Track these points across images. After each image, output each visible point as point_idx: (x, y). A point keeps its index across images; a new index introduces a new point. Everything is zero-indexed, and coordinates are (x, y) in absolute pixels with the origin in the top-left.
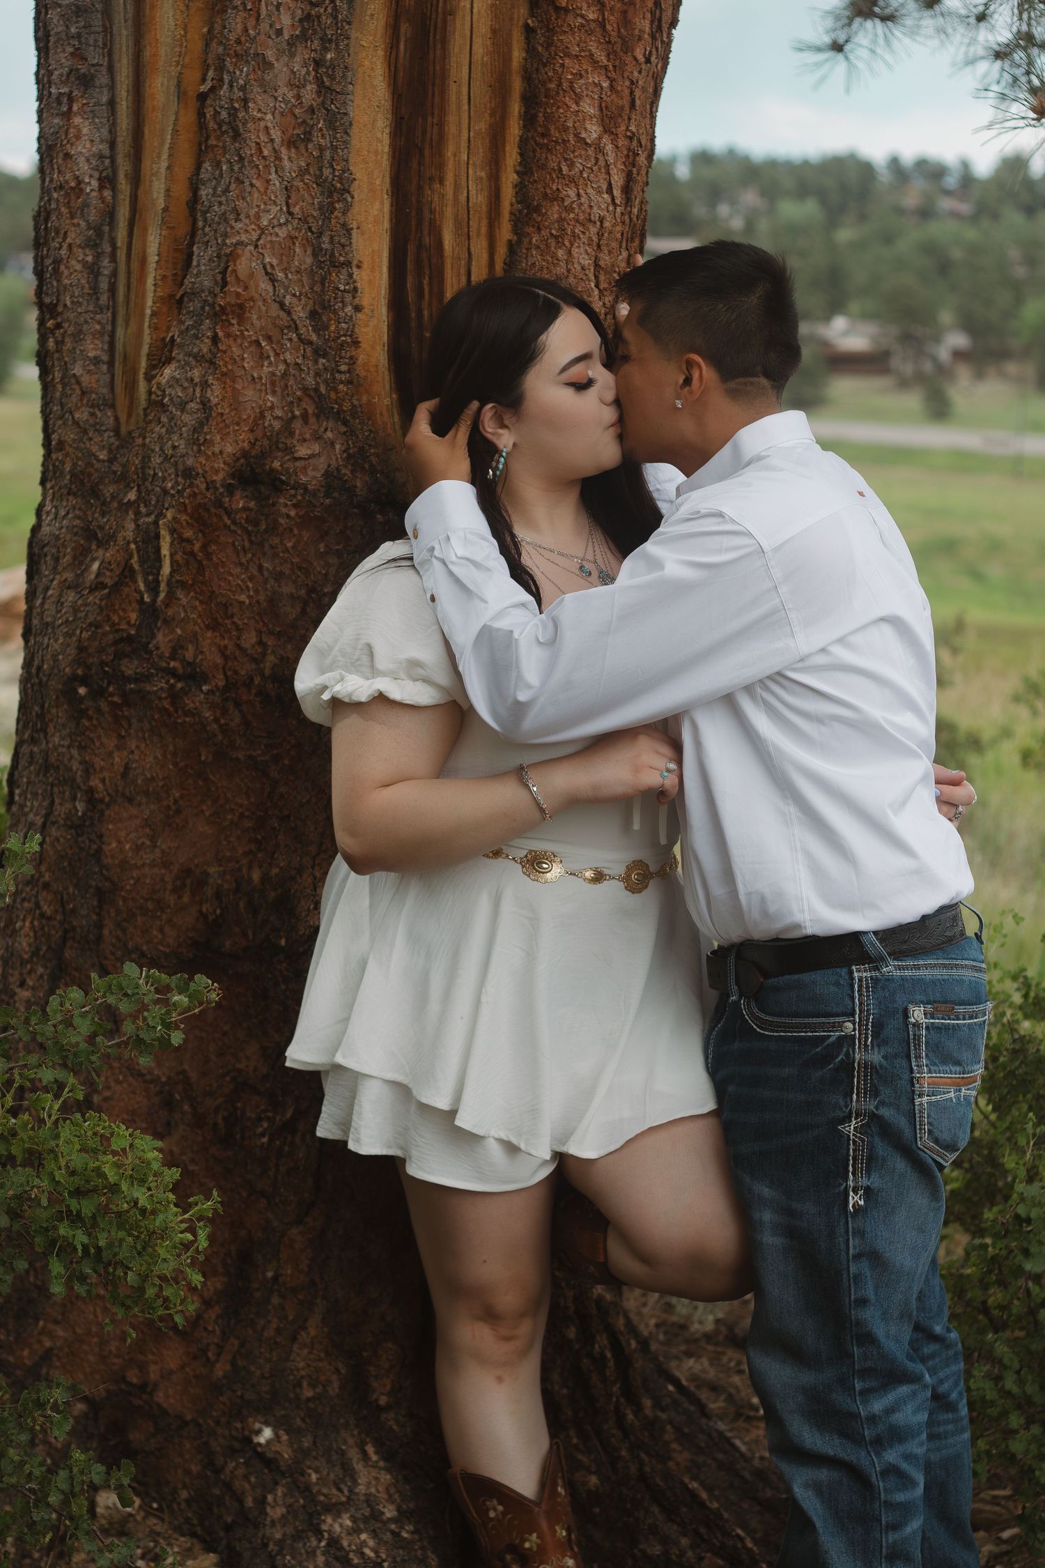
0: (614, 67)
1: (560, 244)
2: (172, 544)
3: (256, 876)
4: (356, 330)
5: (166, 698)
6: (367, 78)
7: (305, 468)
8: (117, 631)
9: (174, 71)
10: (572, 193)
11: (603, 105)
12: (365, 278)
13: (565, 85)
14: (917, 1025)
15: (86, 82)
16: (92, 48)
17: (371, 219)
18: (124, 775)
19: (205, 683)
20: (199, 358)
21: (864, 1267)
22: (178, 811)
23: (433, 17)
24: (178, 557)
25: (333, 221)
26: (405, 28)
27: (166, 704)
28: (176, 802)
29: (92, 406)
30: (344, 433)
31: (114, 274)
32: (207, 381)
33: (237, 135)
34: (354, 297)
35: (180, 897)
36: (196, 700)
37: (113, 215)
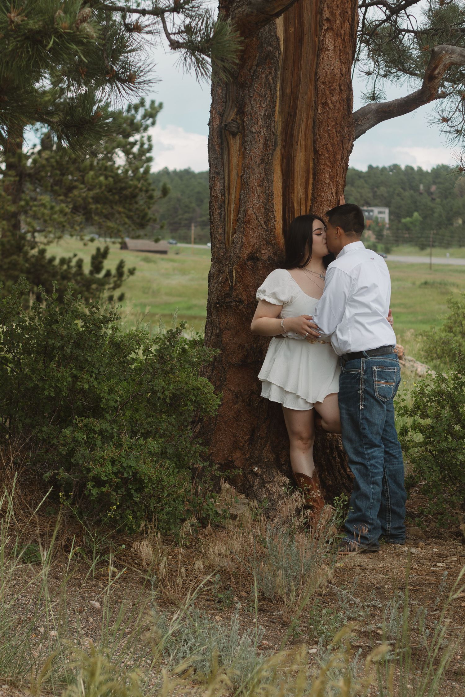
1: (321, 206)
2: (236, 273)
3: (255, 346)
4: (275, 226)
5: (235, 307)
6: (276, 171)
7: (264, 256)
8: (225, 292)
9: (236, 171)
10: (323, 194)
11: (330, 175)
12: (277, 214)
13: (322, 171)
14: (375, 370)
15: (218, 174)
16: (219, 166)
17: (278, 201)
18: (227, 324)
19: (243, 303)
20: (241, 232)
21: (364, 421)
23: (291, 157)
24: (237, 276)
25: (269, 202)
29: (221, 243)
30: (272, 248)
31: (225, 215)
32: (243, 237)
33: (248, 185)
34: (275, 219)
35: (239, 351)
36: (242, 307)
37: (224, 202)
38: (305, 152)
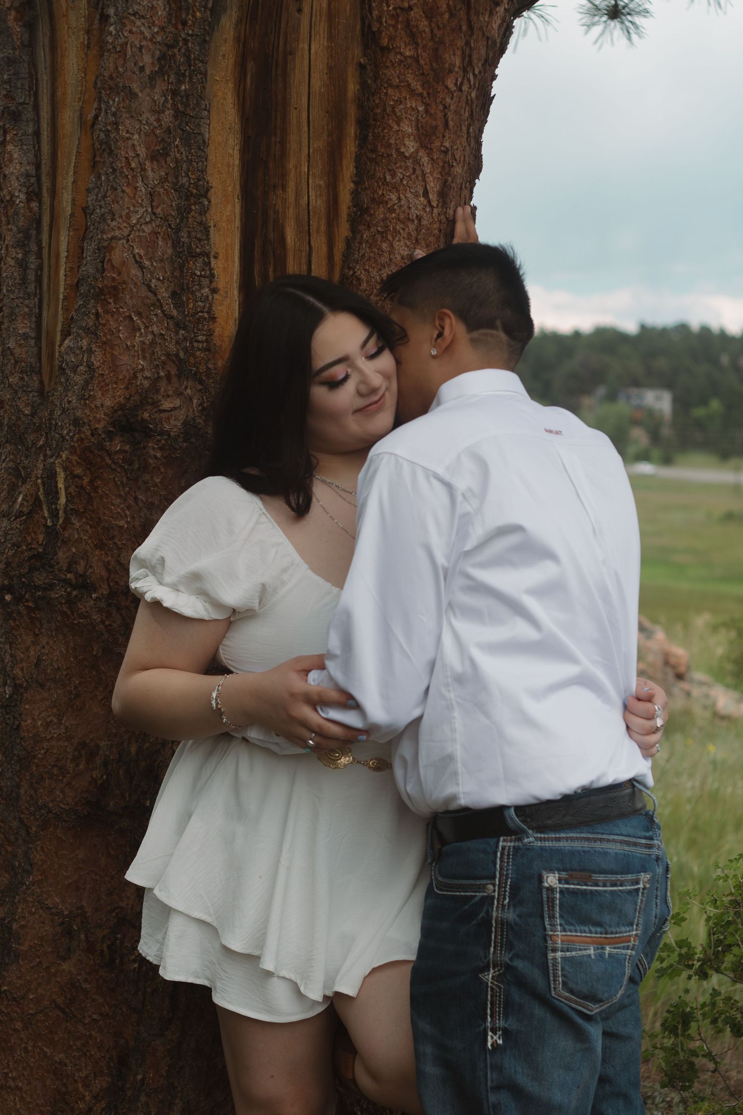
0: (429, 94)
1: (384, 239)
2: (66, 479)
3: (133, 749)
4: (214, 308)
5: (65, 604)
6: (220, 106)
7: (168, 418)
8: (31, 549)
10: (394, 197)
11: (420, 125)
12: (221, 266)
13: (389, 110)
14: (551, 889)
15: (16, 117)
16: (19, 91)
17: (224, 218)
18: (37, 665)
19: (95, 592)
20: (87, 330)
21: (502, 1097)
22: (78, 696)
23: (275, 56)
24: (71, 490)
25: (190, 220)
26: (251, 66)
27: (65, 608)
28: (76, 688)
29: (22, 372)
30: (200, 390)
31: (40, 268)
32: (91, 349)
33: (111, 152)
34: (211, 282)
35: (77, 765)
36: (87, 605)
37: (39, 222)
38: (331, 37)
